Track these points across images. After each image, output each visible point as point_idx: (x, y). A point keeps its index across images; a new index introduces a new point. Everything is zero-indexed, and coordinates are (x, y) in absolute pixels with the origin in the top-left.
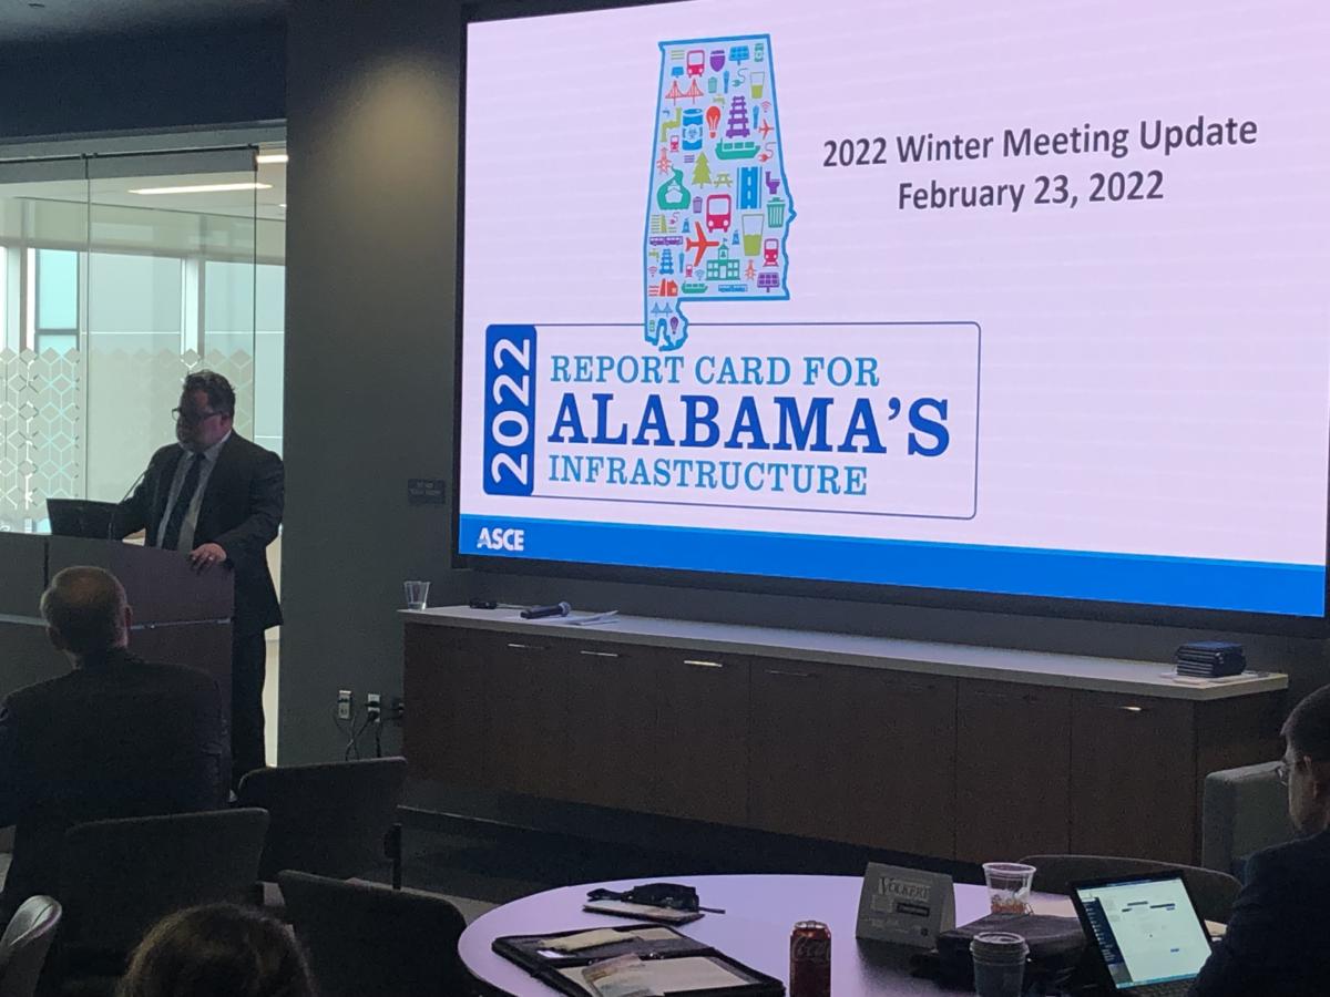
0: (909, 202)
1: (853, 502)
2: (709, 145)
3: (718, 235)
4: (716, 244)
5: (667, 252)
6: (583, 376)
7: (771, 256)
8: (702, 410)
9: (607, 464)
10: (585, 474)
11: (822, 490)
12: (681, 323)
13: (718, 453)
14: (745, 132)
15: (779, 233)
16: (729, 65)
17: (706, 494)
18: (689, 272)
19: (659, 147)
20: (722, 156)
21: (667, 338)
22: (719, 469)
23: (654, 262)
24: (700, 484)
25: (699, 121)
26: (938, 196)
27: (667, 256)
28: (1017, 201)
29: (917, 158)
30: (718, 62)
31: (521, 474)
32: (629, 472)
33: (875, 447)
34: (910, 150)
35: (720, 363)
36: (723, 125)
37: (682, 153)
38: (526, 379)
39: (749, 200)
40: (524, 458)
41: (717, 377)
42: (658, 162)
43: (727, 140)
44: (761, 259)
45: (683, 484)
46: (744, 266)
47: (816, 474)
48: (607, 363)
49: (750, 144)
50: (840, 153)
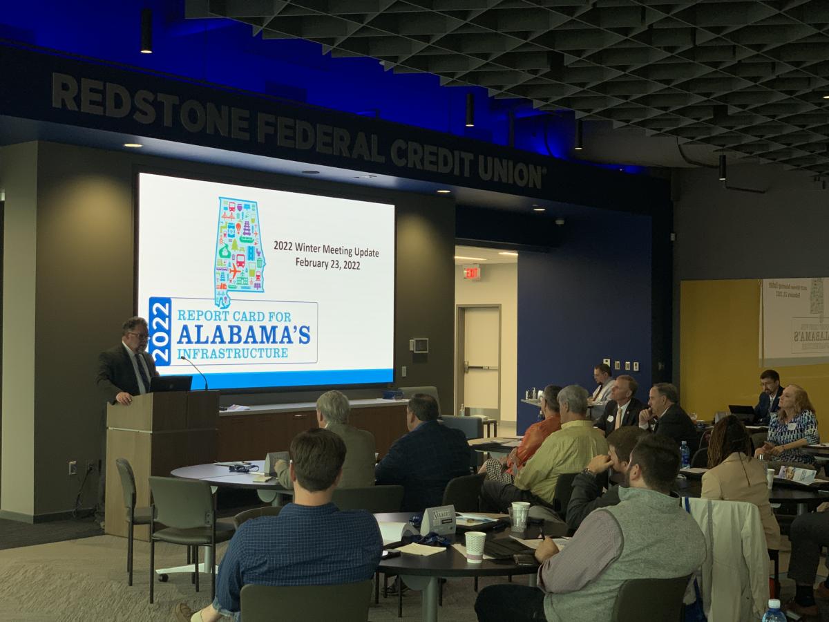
0: (299, 264)
1: (284, 360)
2: (237, 238)
3: (240, 269)
4: (240, 272)
5: (223, 273)
6: (191, 318)
7: (258, 277)
8: (236, 330)
9: (201, 351)
10: (192, 356)
11: (275, 357)
12: (228, 299)
13: (241, 345)
14: (249, 234)
15: (260, 270)
16: (244, 210)
17: (238, 361)
18: (231, 281)
19: (220, 234)
20: (241, 241)
21: (223, 304)
22: (242, 351)
23: (219, 277)
24: (235, 357)
25: (233, 227)
26: (306, 263)
27: (223, 274)
28: (327, 266)
29: (301, 250)
30: (240, 208)
31: (165, 357)
32: (209, 354)
33: (290, 342)
34: (299, 247)
35: (241, 314)
36: (242, 231)
37: (228, 238)
38: (167, 319)
39: (251, 258)
40: (167, 351)
41: (241, 318)
42: (219, 241)
43: (243, 236)
44: (255, 278)
45: (229, 357)
46: (249, 280)
47: (273, 351)
48: (200, 313)
49: (251, 238)
50: (280, 246)
